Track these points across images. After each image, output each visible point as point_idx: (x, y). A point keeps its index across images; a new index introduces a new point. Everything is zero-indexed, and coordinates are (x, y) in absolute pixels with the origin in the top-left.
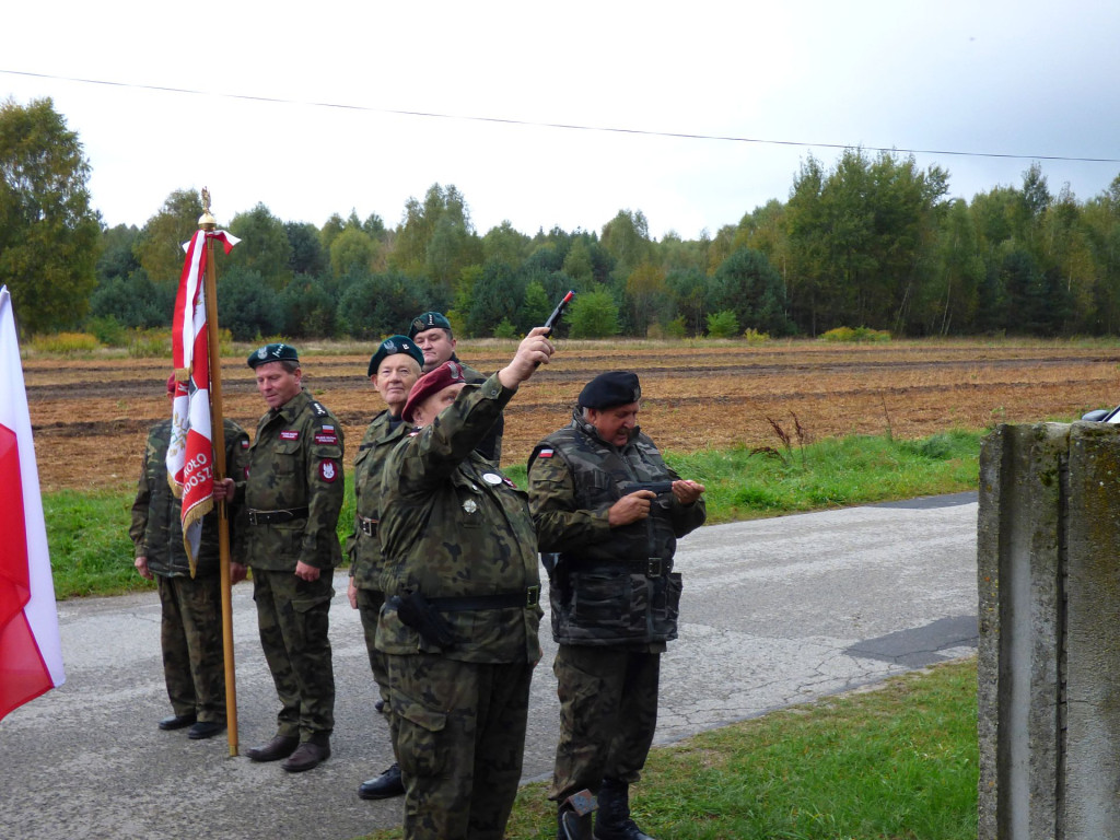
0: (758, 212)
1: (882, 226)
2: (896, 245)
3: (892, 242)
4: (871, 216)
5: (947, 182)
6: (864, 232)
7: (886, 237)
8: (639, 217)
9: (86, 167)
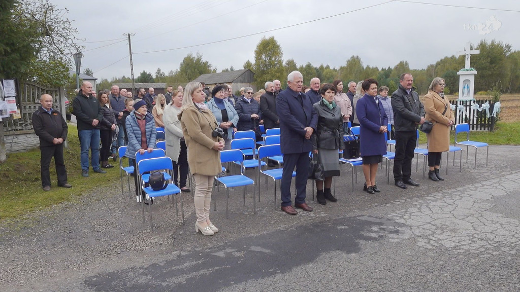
0: (441, 60)
1: (492, 62)
2: (497, 67)
3: (495, 67)
4: (489, 59)
5: (511, 48)
6: (487, 64)
7: (493, 65)
8: (406, 63)
9: (282, 54)
